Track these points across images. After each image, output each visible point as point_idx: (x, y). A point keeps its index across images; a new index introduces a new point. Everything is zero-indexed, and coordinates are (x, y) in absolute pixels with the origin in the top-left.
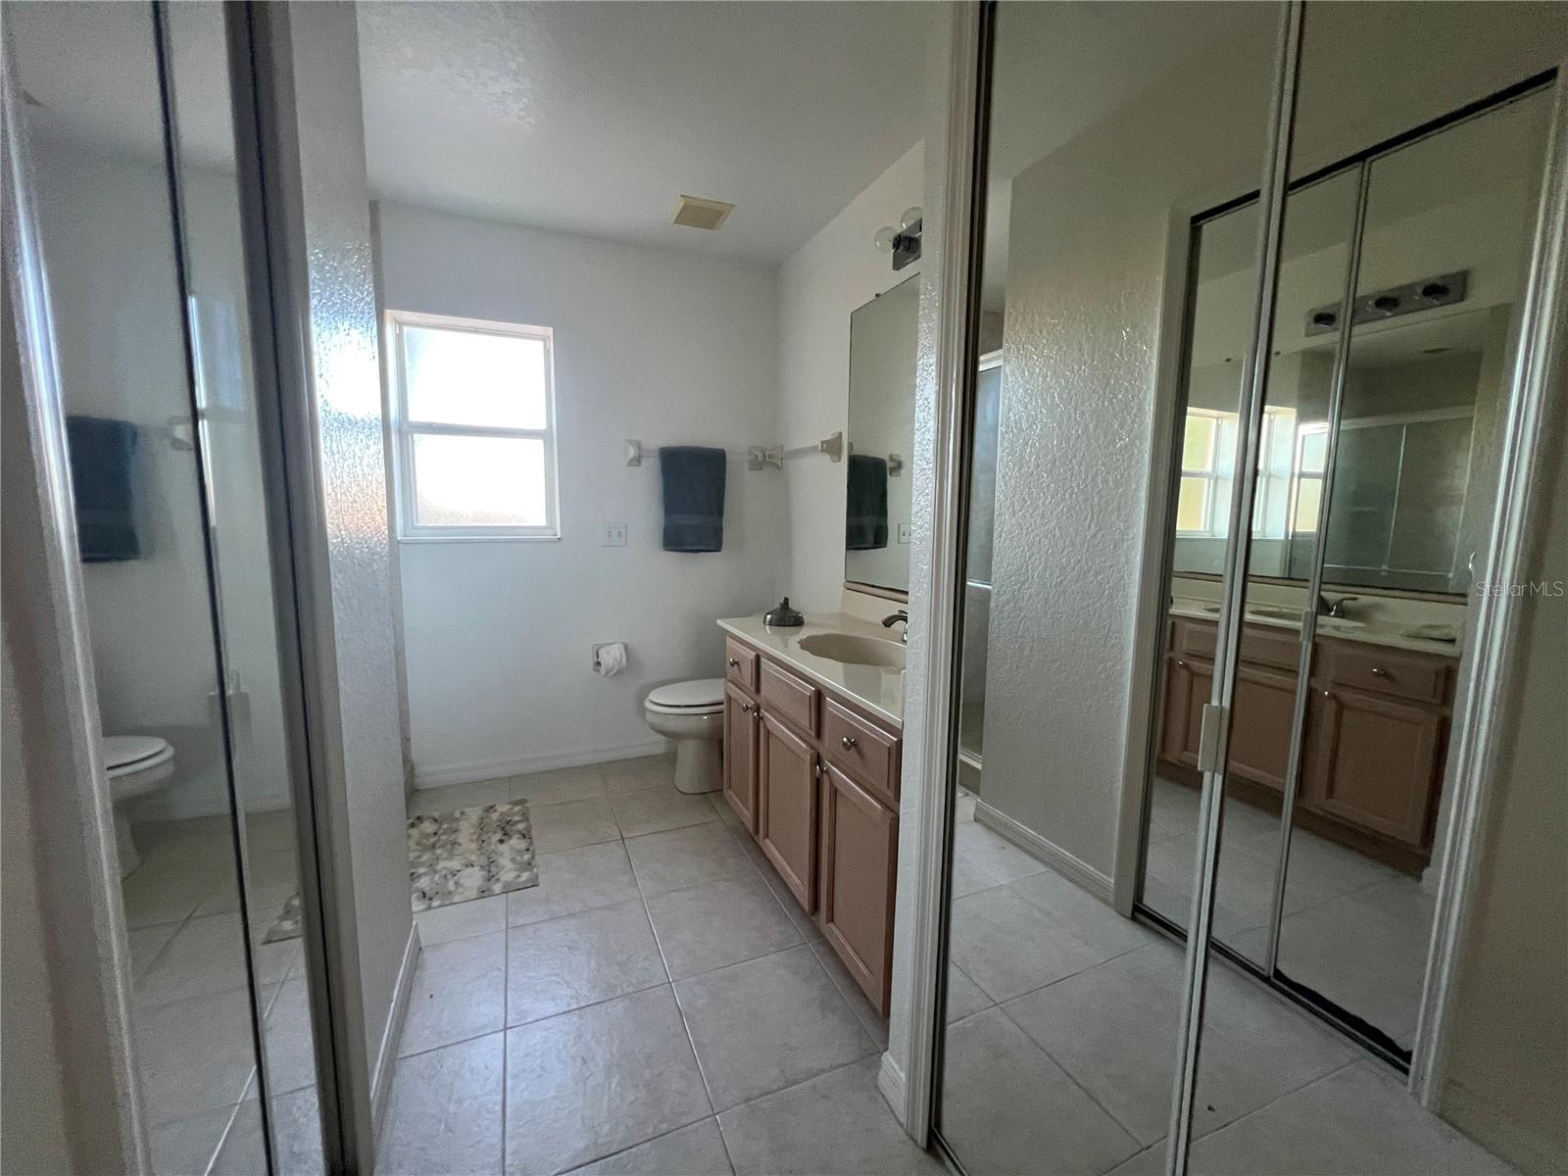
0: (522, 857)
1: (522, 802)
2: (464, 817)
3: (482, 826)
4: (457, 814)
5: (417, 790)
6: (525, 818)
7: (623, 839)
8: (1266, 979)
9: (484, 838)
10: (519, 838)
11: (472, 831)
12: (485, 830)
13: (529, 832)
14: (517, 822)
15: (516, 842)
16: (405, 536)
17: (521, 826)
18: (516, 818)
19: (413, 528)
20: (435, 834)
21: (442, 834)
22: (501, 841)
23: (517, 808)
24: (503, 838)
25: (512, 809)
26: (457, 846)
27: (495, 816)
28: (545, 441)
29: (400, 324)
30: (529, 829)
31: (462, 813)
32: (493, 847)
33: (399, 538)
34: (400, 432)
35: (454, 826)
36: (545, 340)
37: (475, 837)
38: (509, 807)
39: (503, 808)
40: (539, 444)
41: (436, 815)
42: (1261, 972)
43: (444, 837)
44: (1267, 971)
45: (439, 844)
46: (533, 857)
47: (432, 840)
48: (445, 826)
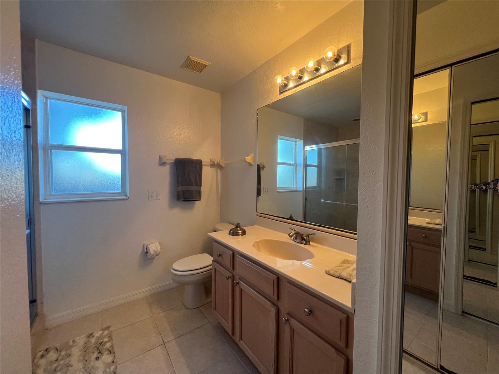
0: (110, 368)
1: (108, 328)
2: (75, 344)
3: (85, 349)
4: (71, 344)
5: (47, 329)
6: (110, 337)
7: (164, 343)
8: (437, 370)
9: (86, 358)
10: (108, 354)
11: (80, 353)
12: (87, 351)
13: (113, 348)
14: (106, 342)
15: (107, 358)
16: (45, 199)
17: (108, 345)
18: (106, 340)
19: (49, 195)
20: (57, 360)
21: (62, 360)
22: (97, 358)
23: (106, 332)
24: (99, 355)
25: (103, 333)
26: (70, 368)
27: (93, 340)
28: (121, 155)
29: (46, 98)
30: (112, 346)
31: (74, 341)
32: (92, 363)
33: (41, 201)
34: (44, 149)
35: (69, 352)
36: (122, 111)
37: (82, 358)
38: (101, 332)
39: (97, 334)
40: (119, 156)
41: (58, 346)
42: (434, 366)
43: (62, 362)
44: (436, 366)
45: (59, 368)
46: (116, 367)
47: (55, 365)
48: (63, 353)
